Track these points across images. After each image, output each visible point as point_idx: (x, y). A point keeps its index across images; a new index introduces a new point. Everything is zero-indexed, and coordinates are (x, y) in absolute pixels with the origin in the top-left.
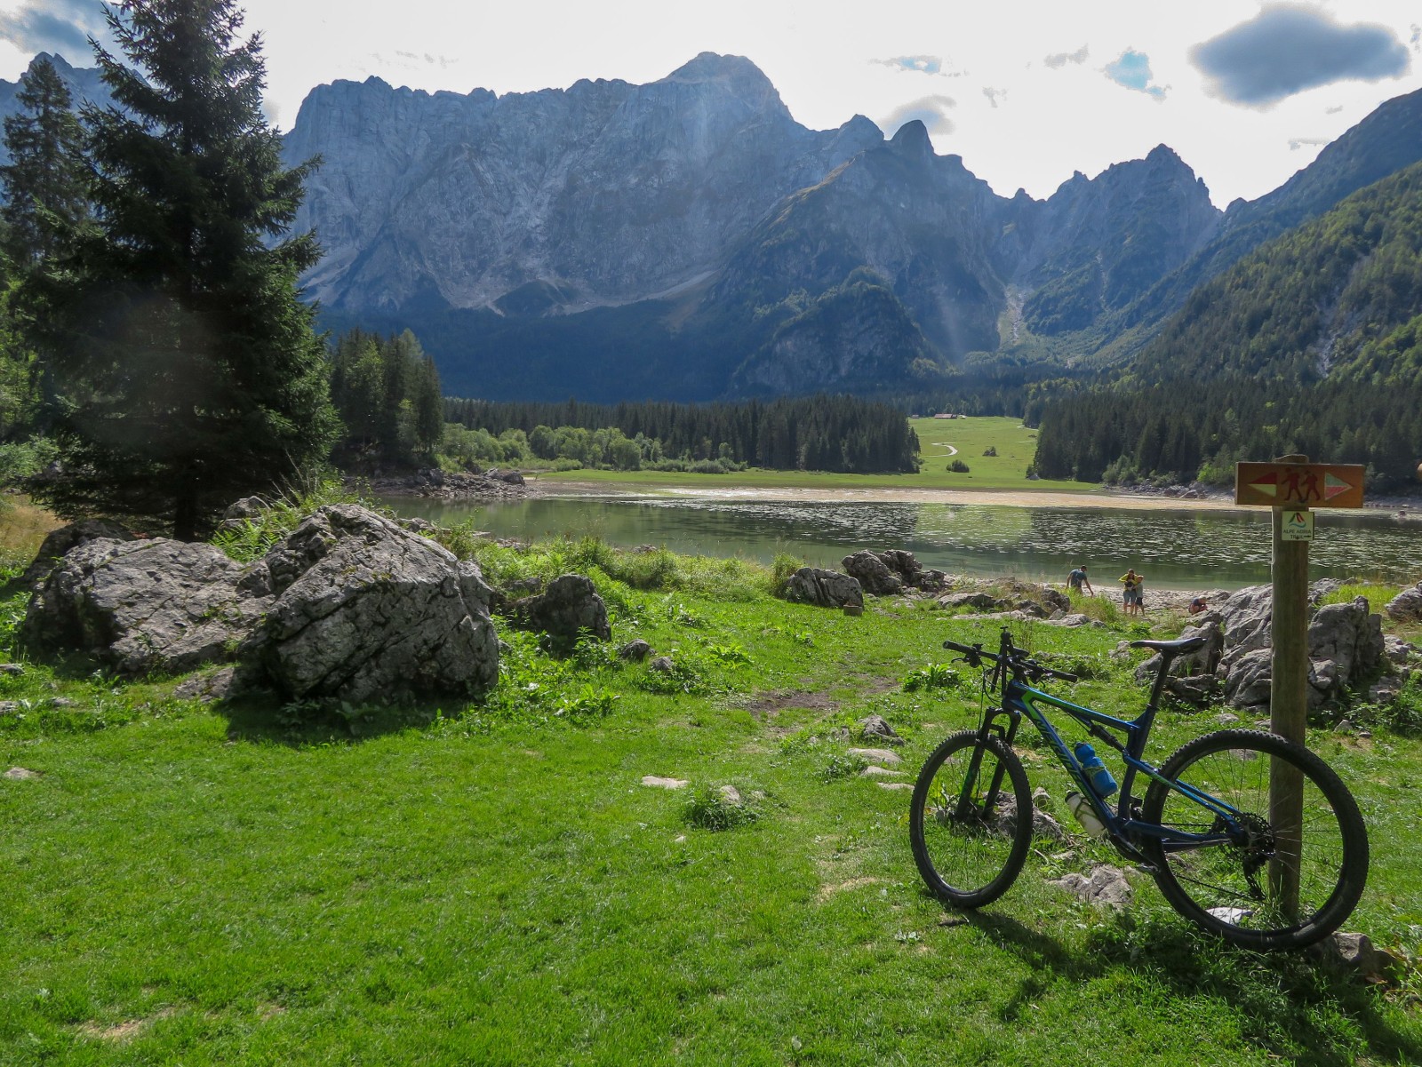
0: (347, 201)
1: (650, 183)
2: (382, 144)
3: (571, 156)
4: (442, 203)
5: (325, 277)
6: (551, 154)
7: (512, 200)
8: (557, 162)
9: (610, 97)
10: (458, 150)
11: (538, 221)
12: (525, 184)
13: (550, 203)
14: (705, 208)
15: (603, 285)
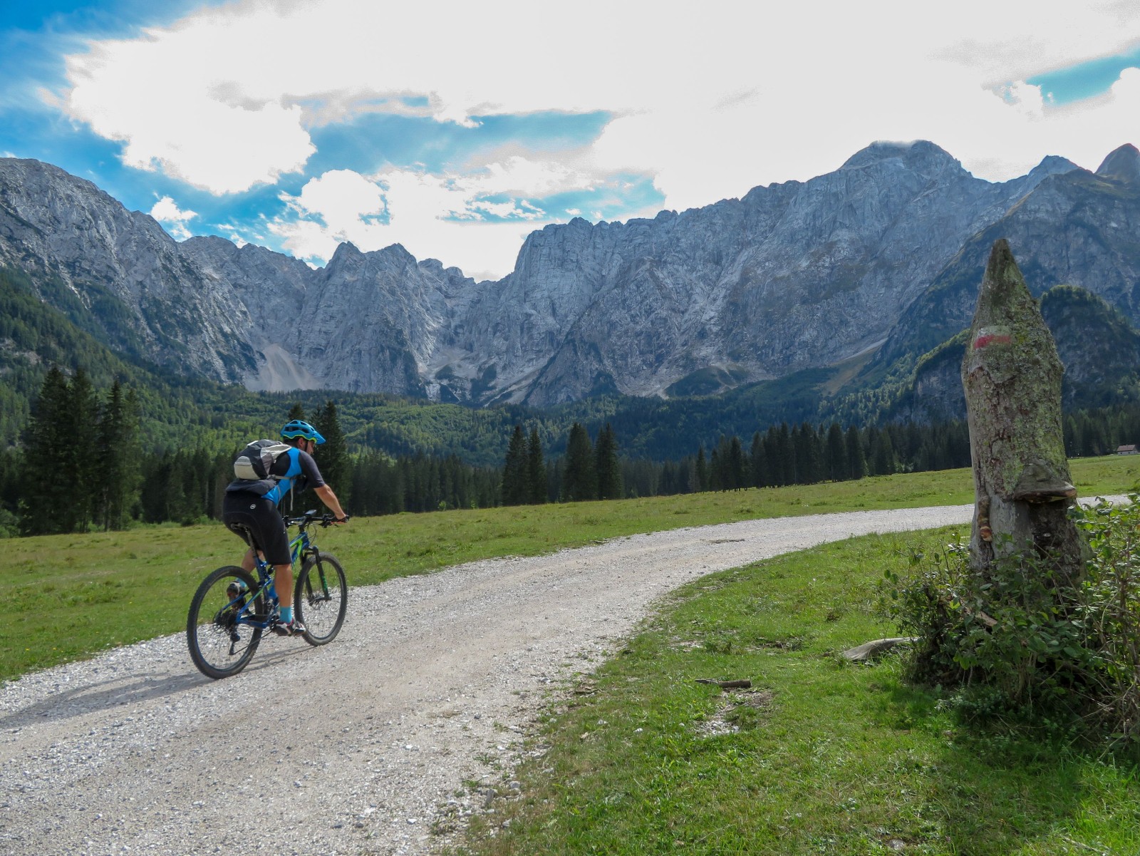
0: (550, 320)
1: (821, 263)
2: (580, 269)
3: (746, 253)
4: (623, 308)
5: (524, 383)
6: (727, 254)
7: (690, 299)
8: (734, 260)
9: (783, 197)
10: (642, 262)
11: (712, 314)
12: (701, 283)
13: (725, 297)
14: (880, 278)
15: (776, 364)
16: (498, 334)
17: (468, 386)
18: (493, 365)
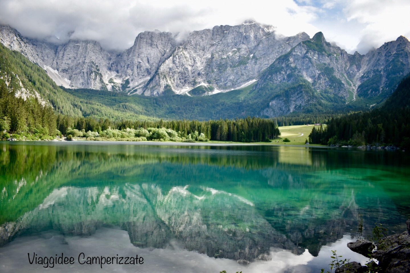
0: (147, 64)
1: (236, 55)
2: (158, 48)
3: (213, 48)
4: (174, 64)
5: (140, 86)
6: (207, 48)
7: (195, 62)
8: (208, 50)
9: (224, 30)
10: (179, 48)
11: (202, 68)
12: (198, 57)
13: (206, 62)
14: (253, 61)
15: (222, 86)
16: (129, 68)
17: (120, 86)
18: (128, 79)
